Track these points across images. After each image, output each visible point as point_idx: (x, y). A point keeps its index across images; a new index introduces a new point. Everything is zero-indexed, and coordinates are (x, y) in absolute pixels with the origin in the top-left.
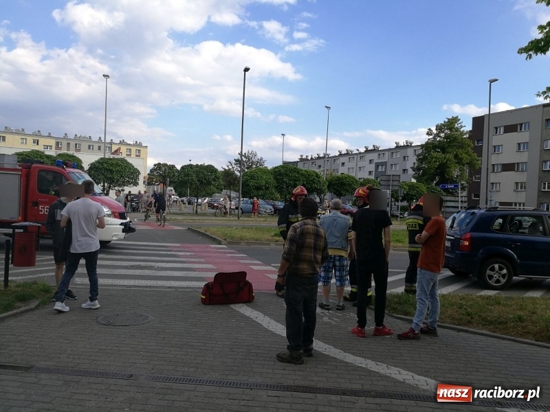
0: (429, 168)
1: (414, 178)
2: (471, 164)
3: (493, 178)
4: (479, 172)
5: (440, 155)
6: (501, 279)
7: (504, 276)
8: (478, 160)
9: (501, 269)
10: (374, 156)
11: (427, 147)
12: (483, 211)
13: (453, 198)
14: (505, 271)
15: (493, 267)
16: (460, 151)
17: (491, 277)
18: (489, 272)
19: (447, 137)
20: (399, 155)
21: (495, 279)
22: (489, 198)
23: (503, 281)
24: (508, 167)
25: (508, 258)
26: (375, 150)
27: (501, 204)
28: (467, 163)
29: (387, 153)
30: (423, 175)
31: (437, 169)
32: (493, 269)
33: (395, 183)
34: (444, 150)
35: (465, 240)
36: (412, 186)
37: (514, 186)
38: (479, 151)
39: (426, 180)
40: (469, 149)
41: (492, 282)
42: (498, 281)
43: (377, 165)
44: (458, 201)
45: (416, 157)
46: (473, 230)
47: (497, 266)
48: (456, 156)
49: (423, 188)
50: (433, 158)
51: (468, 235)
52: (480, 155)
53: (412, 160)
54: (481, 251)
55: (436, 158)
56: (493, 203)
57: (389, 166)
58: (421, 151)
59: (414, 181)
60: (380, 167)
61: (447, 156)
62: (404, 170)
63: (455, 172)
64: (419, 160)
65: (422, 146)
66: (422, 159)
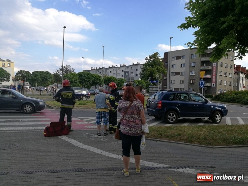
0: (147, 74)
1: (140, 78)
2: (163, 72)
3: (172, 78)
4: (166, 75)
5: (151, 68)
6: (173, 119)
7: (174, 118)
8: (166, 71)
9: (173, 115)
10: (124, 69)
11: (145, 65)
12: (166, 92)
13: (156, 87)
14: (175, 116)
15: (170, 114)
16: (159, 67)
17: (169, 119)
18: (169, 117)
19: (153, 61)
20: (134, 68)
21: (171, 119)
22: (170, 87)
23: (174, 120)
24: (178, 74)
25: (176, 111)
26: (124, 66)
27: (175, 89)
28: (162, 72)
29: (129, 67)
30: (144, 77)
31: (149, 74)
32: (170, 115)
33: (132, 80)
34: (152, 66)
35: (160, 104)
36: (139, 82)
37: (180, 81)
38: (166, 67)
39: (145, 79)
40: (163, 66)
41: (170, 121)
42: (172, 120)
43: (125, 73)
44: (158, 88)
45: (141, 69)
46: (163, 99)
47: (172, 114)
48: (157, 69)
49: (144, 82)
50: (148, 70)
51: (161, 102)
52: (167, 69)
53: (140, 71)
54: (166, 108)
55: (149, 70)
56: (172, 88)
57: (130, 73)
58: (143, 66)
59: (140, 79)
60: (126, 73)
61: (154, 69)
62: (136, 75)
63: (157, 76)
64: (142, 70)
65: (143, 64)
66: (143, 70)
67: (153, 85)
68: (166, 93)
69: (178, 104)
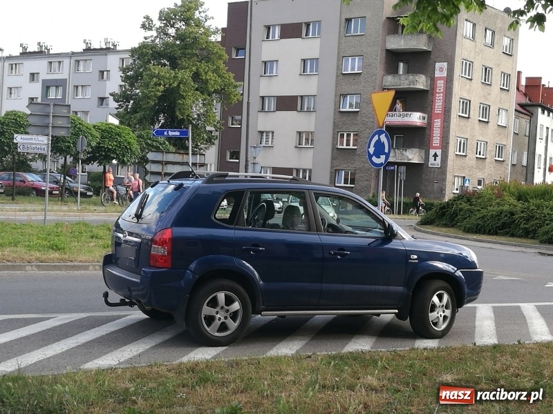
0: (146, 97)
1: (117, 116)
2: (223, 94)
3: (263, 122)
4: (237, 110)
5: (165, 71)
6: (230, 322)
7: (234, 316)
8: (236, 87)
9: (229, 301)
10: (40, 66)
11: (143, 54)
12: (199, 182)
13: (178, 158)
14: (236, 306)
15: (215, 299)
16: (203, 66)
17: (210, 320)
18: (207, 310)
19: (180, 36)
20: (90, 67)
21: (217, 323)
22: (251, 160)
23: (233, 325)
25: (243, 279)
26: (41, 53)
27: (276, 170)
28: (215, 91)
29: (66, 61)
30: (134, 110)
31: (160, 98)
32: (214, 303)
33: (60, 122)
34: (174, 65)
35: (163, 243)
36: (107, 132)
37: (295, 137)
38: (238, 69)
39: (140, 122)
40: (221, 64)
41: (212, 331)
42: (223, 327)
43: (47, 87)
45: (121, 73)
46: (181, 220)
47: (221, 296)
48: (196, 76)
49: (131, 136)
50: (152, 76)
51: (168, 234)
52: (240, 77)
53: (115, 83)
54: (193, 266)
55: (158, 76)
56: (258, 168)
57: (70, 89)
58: (131, 61)
59: (116, 122)
60: (53, 90)
61: (180, 75)
62: (102, 100)
63: (196, 108)
64: (126, 79)
65: (133, 52)
66: (132, 77)
67: (172, 149)
68: (198, 188)
69: (256, 243)
